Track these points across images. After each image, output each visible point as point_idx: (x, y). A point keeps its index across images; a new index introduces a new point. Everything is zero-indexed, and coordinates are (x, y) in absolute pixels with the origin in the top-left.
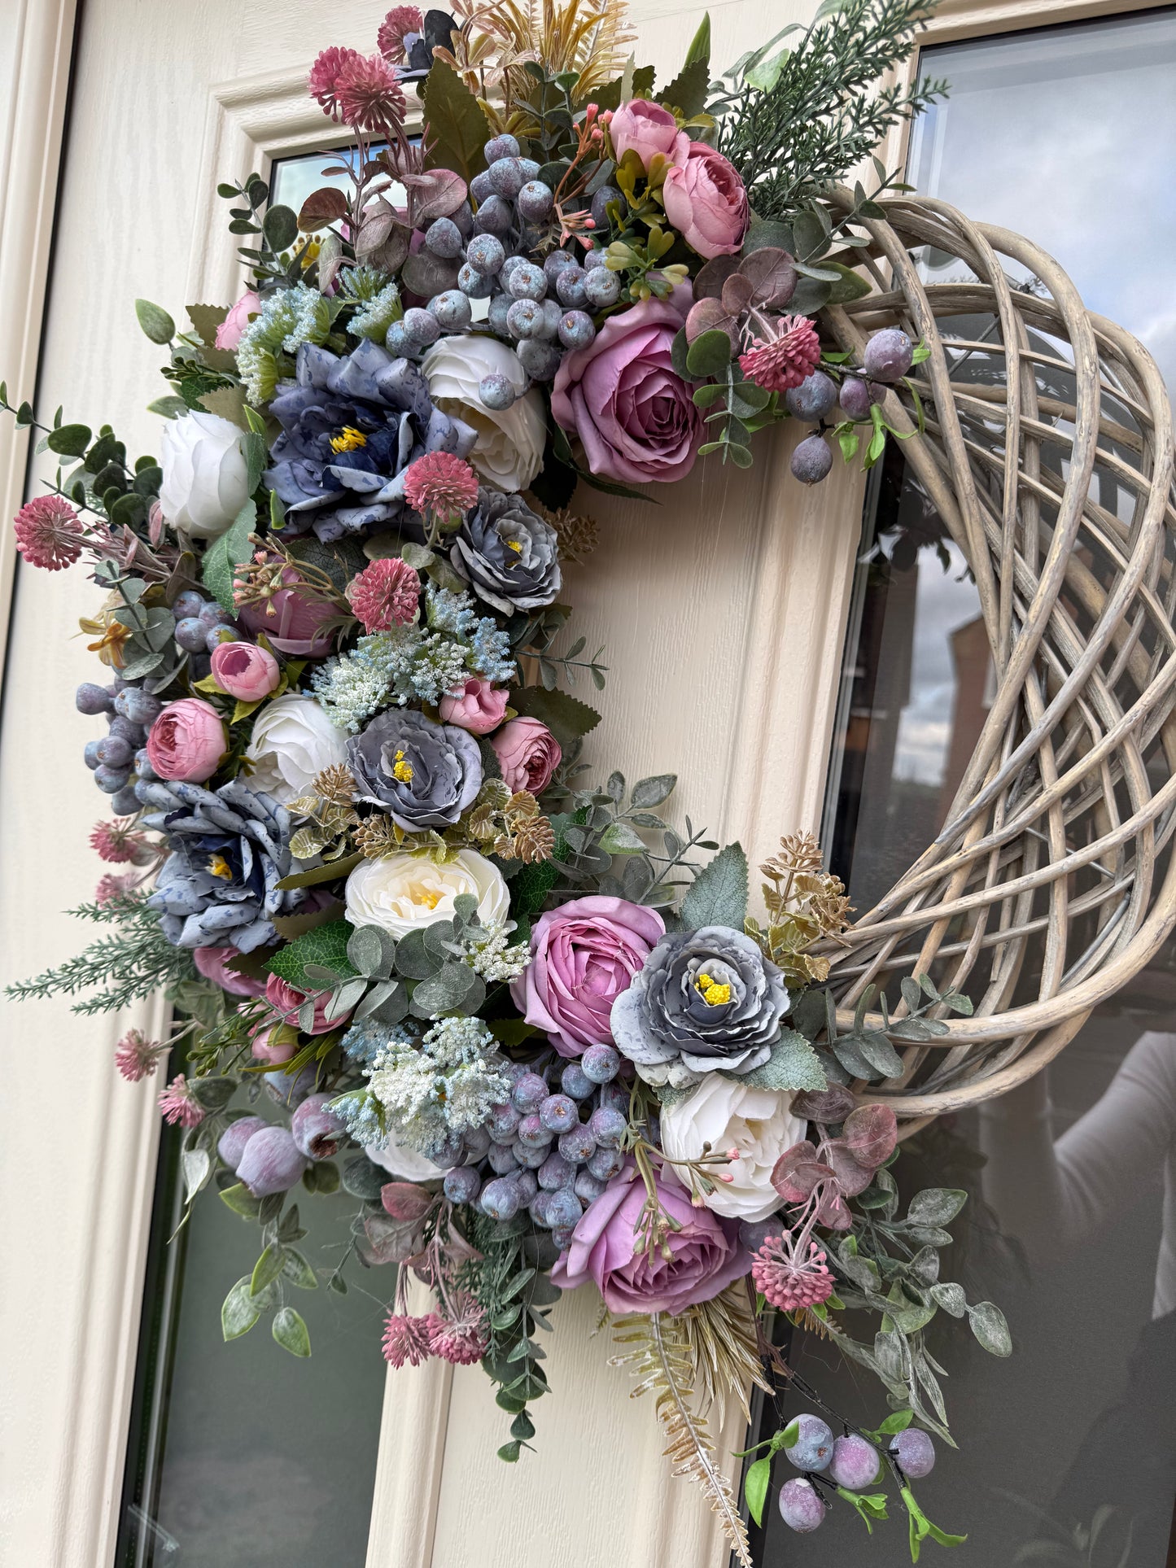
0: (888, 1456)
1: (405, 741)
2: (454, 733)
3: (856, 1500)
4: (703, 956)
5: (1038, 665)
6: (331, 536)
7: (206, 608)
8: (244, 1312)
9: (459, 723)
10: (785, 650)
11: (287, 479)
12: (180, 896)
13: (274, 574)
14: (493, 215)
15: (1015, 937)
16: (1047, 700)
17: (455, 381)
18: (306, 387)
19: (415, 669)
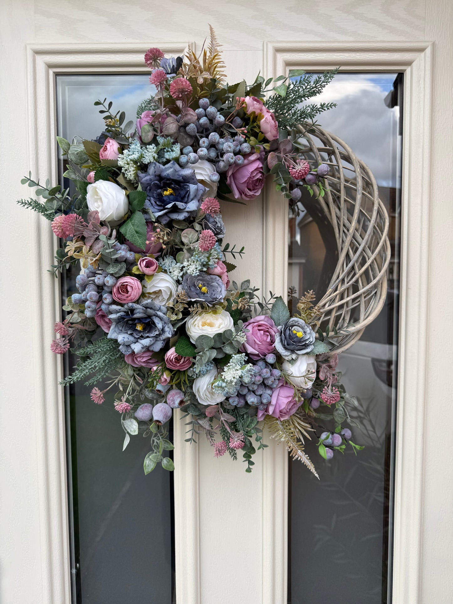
0: (343, 436)
1: (199, 281)
2: (212, 276)
3: (339, 448)
4: (292, 326)
5: (352, 244)
6: (166, 222)
7: (123, 247)
8: (152, 464)
9: (216, 274)
10: (277, 242)
11: (150, 204)
12: (128, 339)
13: (164, 235)
14: (207, 123)
15: (349, 310)
16: (355, 252)
17: (201, 174)
18: (152, 175)
19: (209, 261)
